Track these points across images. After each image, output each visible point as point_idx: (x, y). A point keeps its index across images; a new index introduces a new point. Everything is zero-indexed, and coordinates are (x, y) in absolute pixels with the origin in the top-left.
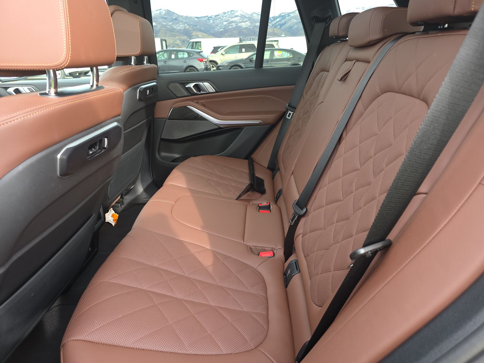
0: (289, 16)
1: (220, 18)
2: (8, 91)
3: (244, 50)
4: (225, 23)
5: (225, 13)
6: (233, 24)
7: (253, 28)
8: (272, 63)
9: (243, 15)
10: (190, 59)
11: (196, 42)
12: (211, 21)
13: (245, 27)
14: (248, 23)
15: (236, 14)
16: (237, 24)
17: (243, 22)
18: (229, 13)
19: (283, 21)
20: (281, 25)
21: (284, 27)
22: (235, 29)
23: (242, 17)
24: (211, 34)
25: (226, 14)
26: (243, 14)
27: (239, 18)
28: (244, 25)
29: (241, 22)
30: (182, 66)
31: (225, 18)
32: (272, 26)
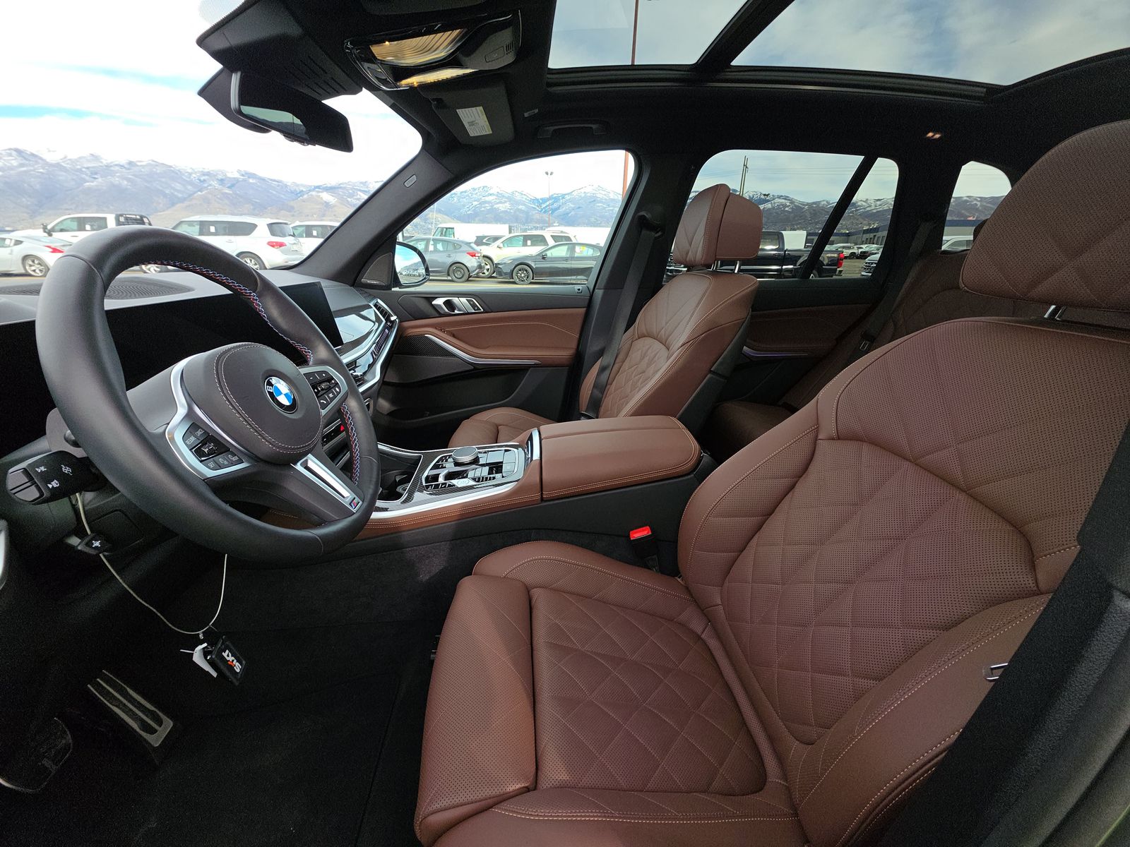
0: (563, 198)
1: (468, 195)
2: (434, 303)
3: (529, 242)
4: (475, 203)
5: (474, 189)
6: (487, 205)
7: (515, 212)
8: (573, 262)
9: (501, 194)
10: (456, 252)
11: (447, 228)
12: (456, 199)
13: (503, 209)
14: (507, 205)
15: (491, 192)
16: (492, 206)
17: (501, 203)
18: (481, 189)
19: (555, 205)
20: (554, 210)
21: (556, 213)
22: (489, 211)
23: (500, 195)
24: (455, 217)
25: (477, 191)
26: (500, 192)
27: (495, 197)
28: (502, 207)
29: (497, 203)
30: (444, 263)
31: (474, 196)
32: (541, 211)
